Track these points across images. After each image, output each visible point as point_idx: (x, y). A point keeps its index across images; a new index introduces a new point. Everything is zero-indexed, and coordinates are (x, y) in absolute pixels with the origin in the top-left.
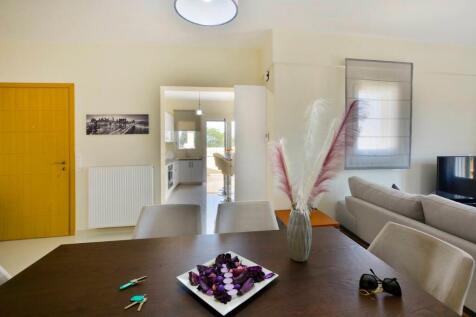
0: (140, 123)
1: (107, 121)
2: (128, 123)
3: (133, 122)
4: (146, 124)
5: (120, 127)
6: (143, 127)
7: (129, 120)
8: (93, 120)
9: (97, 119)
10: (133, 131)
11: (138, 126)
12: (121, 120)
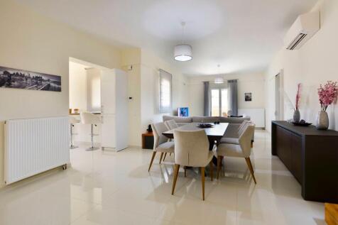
0: (54, 82)
1: (23, 76)
2: (43, 80)
3: (49, 80)
4: (59, 83)
5: (37, 83)
6: (57, 86)
7: (43, 78)
8: (6, 73)
9: (11, 72)
10: (48, 88)
11: (52, 85)
12: (37, 77)
